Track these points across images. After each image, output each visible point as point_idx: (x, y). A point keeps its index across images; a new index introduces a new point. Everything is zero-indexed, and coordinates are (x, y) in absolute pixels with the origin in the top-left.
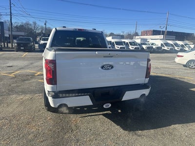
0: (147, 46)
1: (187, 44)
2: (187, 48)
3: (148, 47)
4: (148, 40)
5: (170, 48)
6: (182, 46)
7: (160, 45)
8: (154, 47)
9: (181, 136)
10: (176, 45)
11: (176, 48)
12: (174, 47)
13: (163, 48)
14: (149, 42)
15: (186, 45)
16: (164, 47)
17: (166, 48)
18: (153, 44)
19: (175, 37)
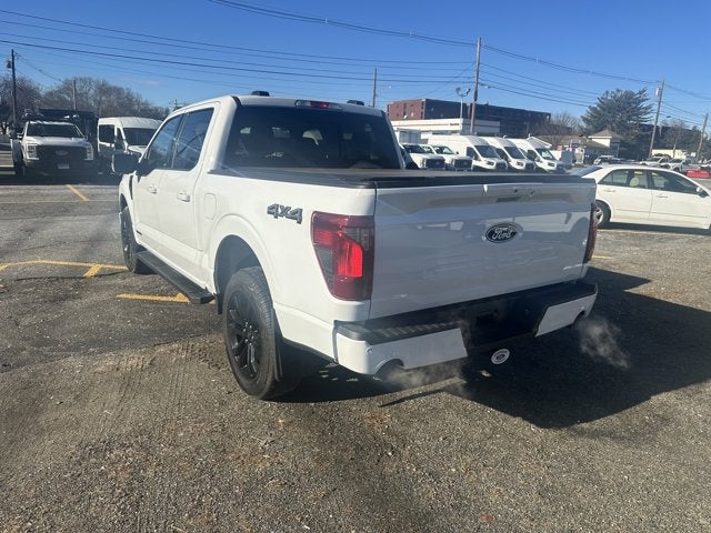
0: (427, 156)
1: (545, 150)
2: (546, 162)
3: (428, 161)
4: (423, 136)
5: (495, 161)
6: (531, 155)
7: (463, 154)
8: (448, 159)
9: (693, 425)
10: (514, 151)
11: (514, 163)
12: (507, 159)
13: (475, 163)
14: (426, 141)
15: (540, 151)
16: (477, 159)
17: (482, 162)
18: (441, 150)
19: (498, 124)
